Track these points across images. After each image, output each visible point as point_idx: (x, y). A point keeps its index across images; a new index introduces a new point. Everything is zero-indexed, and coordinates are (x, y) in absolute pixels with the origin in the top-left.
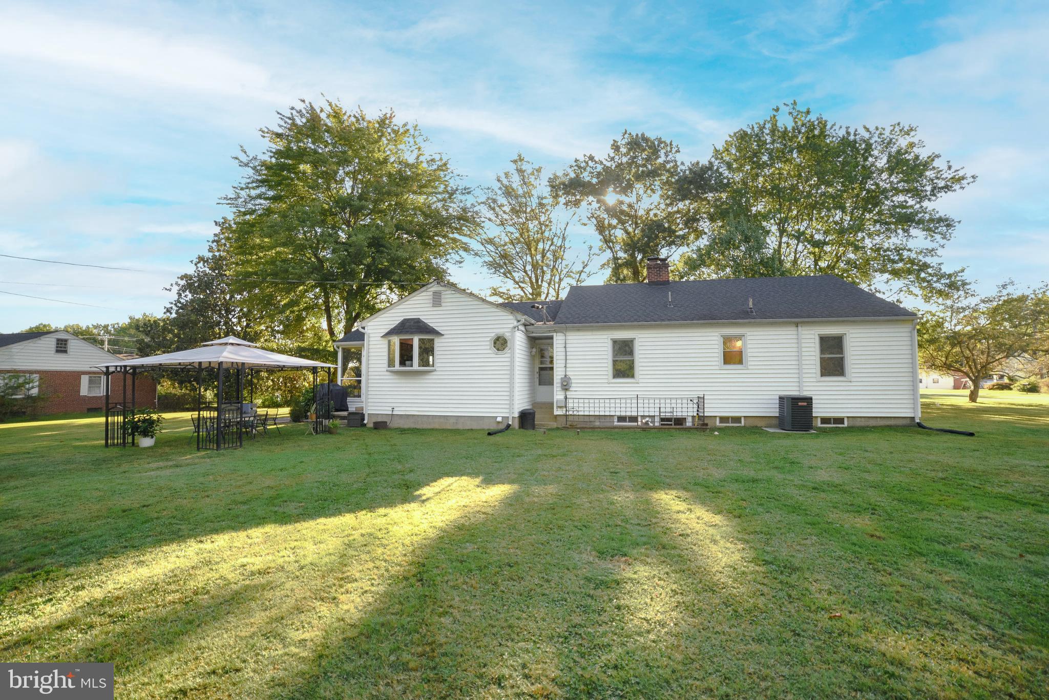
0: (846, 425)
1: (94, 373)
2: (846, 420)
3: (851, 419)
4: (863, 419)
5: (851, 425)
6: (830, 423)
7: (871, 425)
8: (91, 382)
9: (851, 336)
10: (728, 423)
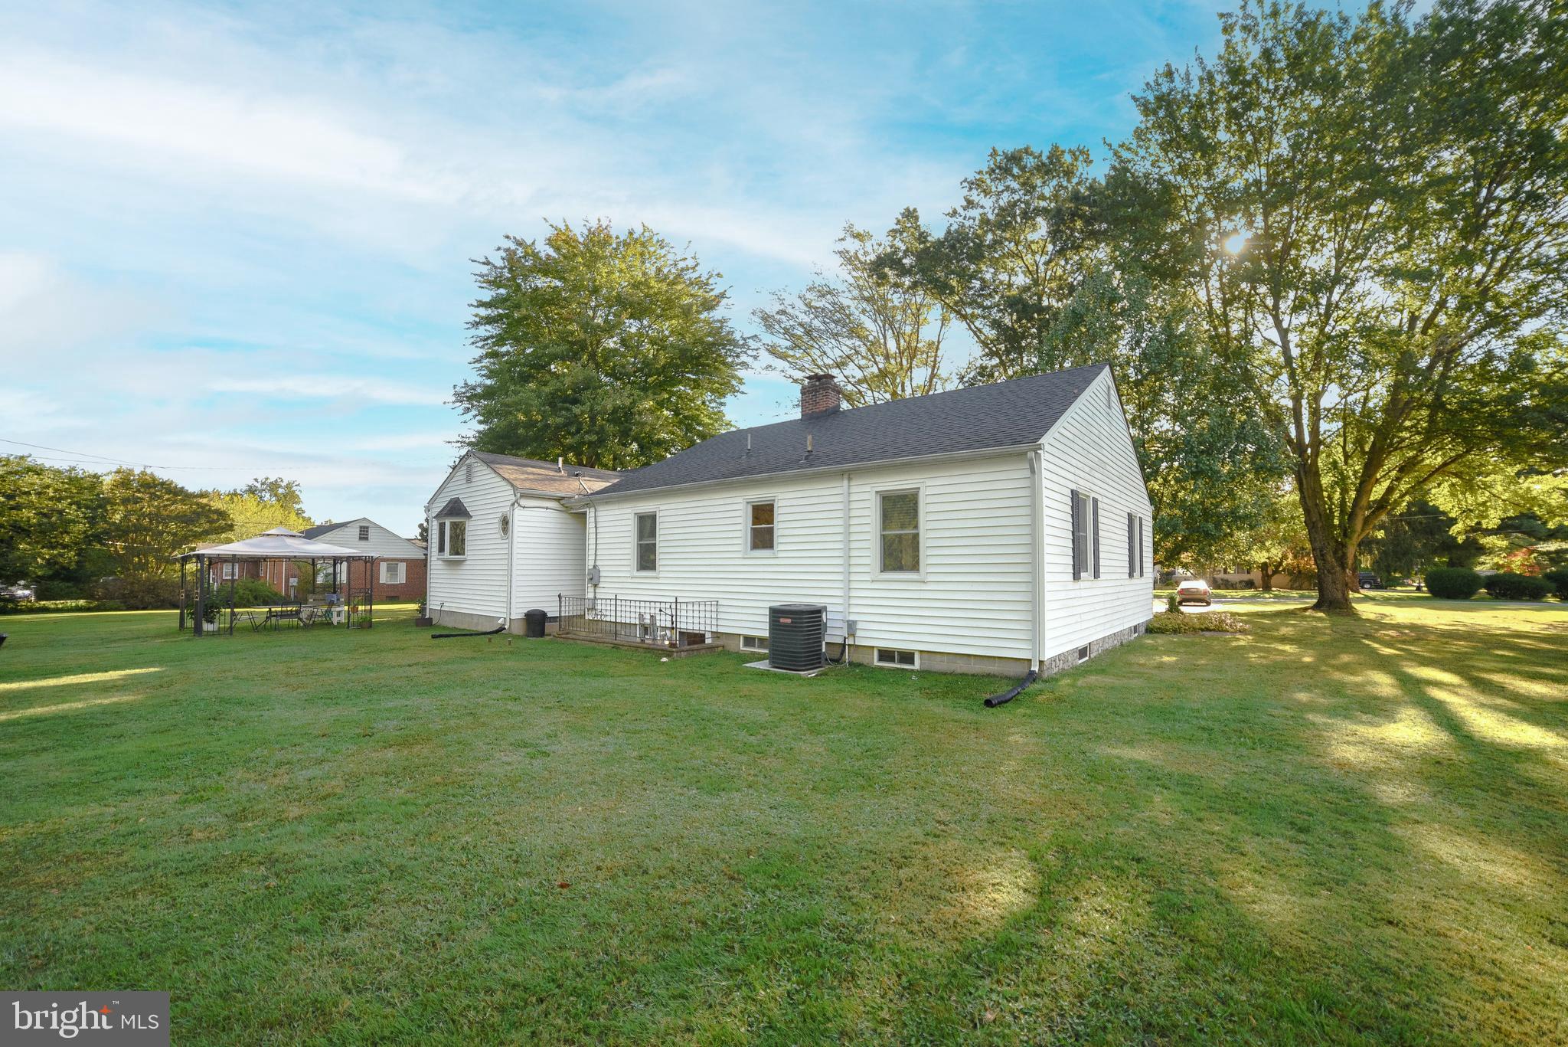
0: (917, 666)
1: (392, 560)
2: (917, 657)
3: (925, 656)
4: (945, 658)
5: (925, 668)
6: (892, 660)
7: (959, 671)
8: (389, 569)
9: (929, 491)
10: (754, 646)
